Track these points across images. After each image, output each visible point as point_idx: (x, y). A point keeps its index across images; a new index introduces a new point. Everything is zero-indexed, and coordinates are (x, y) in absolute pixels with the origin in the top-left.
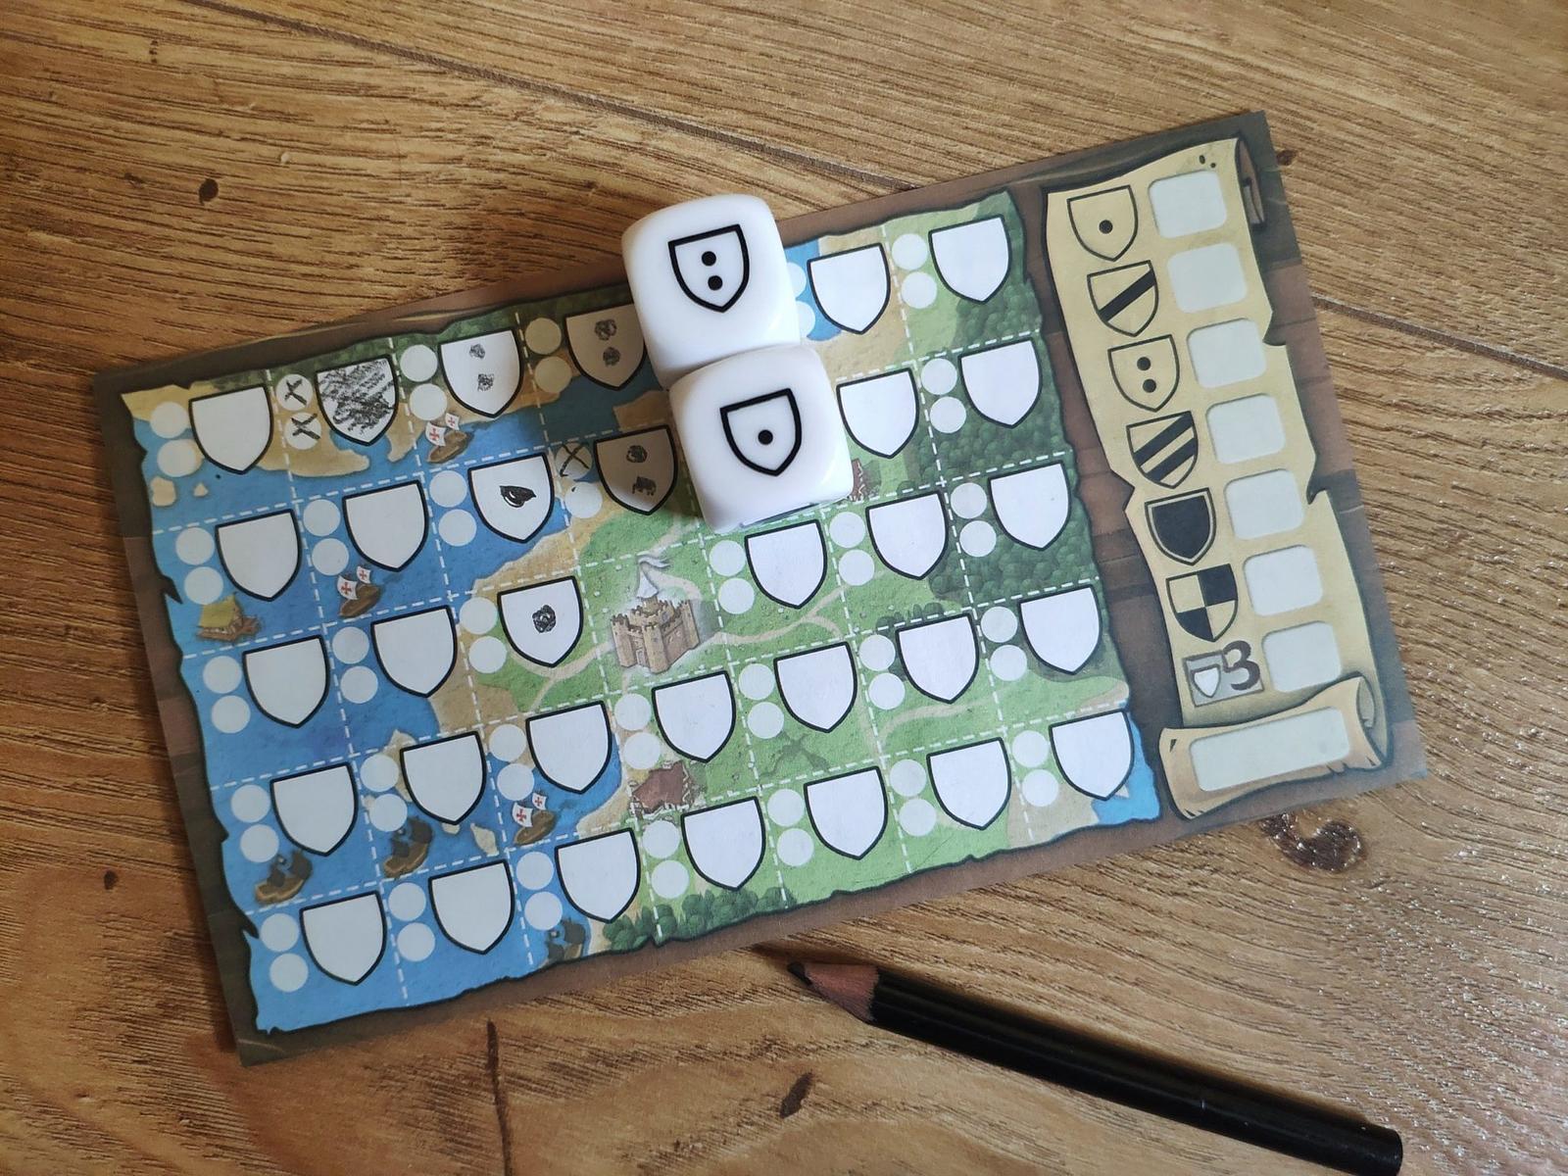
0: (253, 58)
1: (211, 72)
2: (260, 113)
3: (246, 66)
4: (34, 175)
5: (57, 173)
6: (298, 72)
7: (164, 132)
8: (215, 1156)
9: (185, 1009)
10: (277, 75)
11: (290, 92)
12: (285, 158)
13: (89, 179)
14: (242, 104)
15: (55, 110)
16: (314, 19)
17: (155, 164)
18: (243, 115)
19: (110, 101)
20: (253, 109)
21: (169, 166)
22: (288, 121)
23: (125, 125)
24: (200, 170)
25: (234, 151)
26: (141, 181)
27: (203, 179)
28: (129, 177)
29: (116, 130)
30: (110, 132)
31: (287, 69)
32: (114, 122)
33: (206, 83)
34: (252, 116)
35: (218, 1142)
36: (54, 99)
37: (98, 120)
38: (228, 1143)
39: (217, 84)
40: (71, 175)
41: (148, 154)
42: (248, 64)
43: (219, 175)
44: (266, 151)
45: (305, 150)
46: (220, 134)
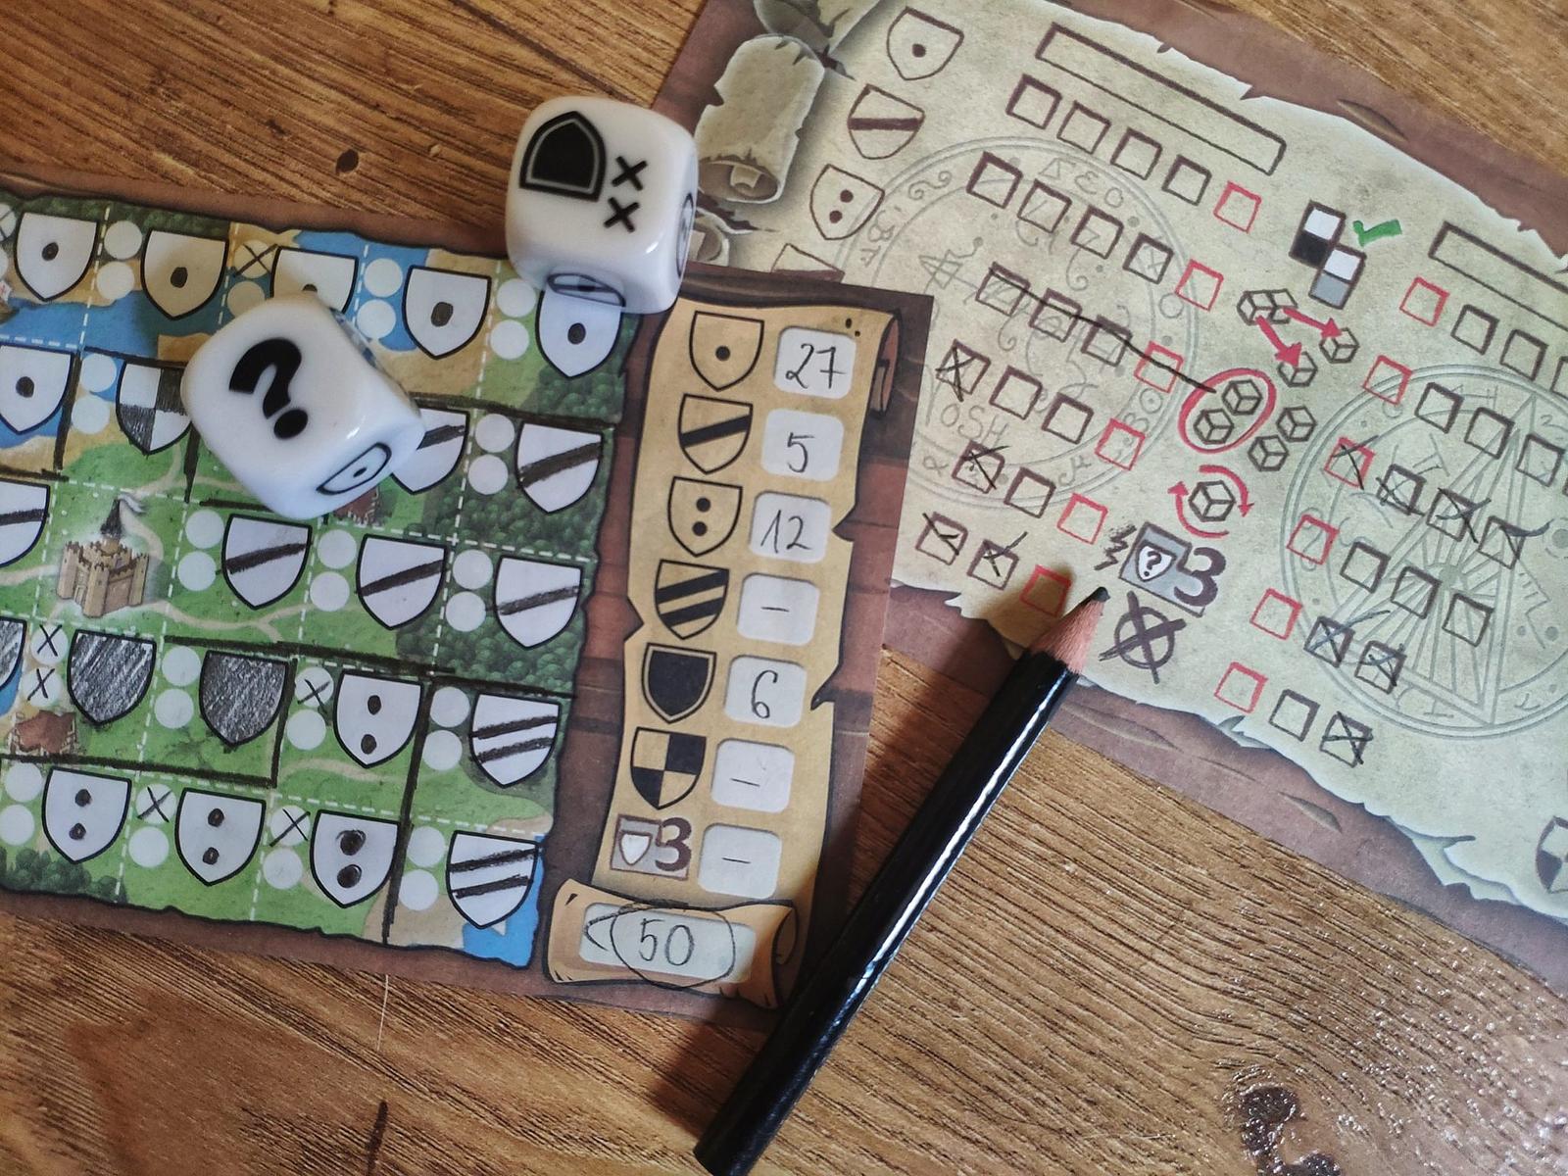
0: (433, 39)
1: (387, 42)
2: (424, 97)
3: (422, 45)
4: (176, 95)
5: (199, 99)
6: (474, 66)
7: (320, 88)
8: (64, 1154)
9: (79, 992)
10: (451, 63)
11: (461, 85)
12: (435, 149)
13: (232, 116)
14: (407, 82)
15: (217, 35)
16: (506, 16)
17: (302, 118)
18: (406, 94)
19: (276, 40)
20: (418, 90)
21: (315, 125)
22: (449, 113)
23: (282, 69)
24: (346, 139)
25: (386, 129)
26: (282, 132)
27: (347, 147)
28: (272, 124)
29: (274, 72)
30: (267, 73)
31: (463, 59)
32: (272, 63)
33: (378, 50)
34: (414, 98)
35: (71, 1140)
36: (221, 23)
37: (257, 56)
38: (81, 1144)
39: (387, 54)
40: (213, 105)
41: (298, 106)
42: (426, 43)
43: (363, 149)
44: (418, 138)
45: (459, 149)
46: (377, 107)
